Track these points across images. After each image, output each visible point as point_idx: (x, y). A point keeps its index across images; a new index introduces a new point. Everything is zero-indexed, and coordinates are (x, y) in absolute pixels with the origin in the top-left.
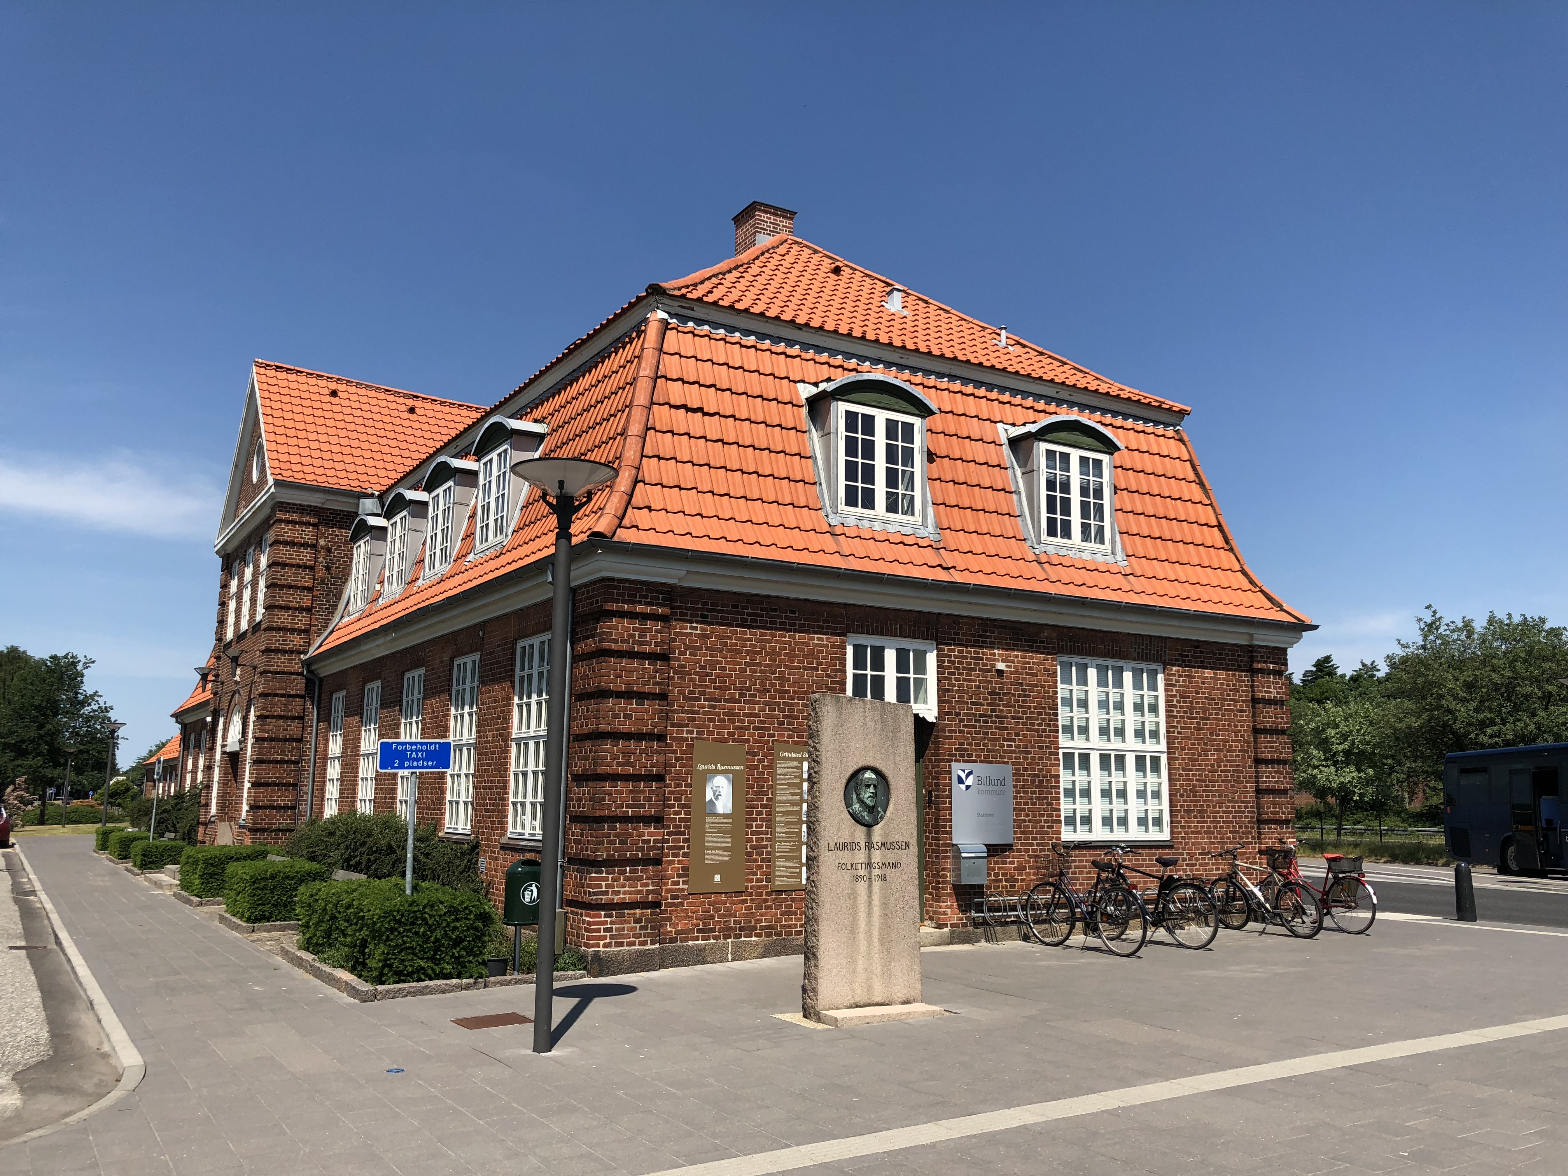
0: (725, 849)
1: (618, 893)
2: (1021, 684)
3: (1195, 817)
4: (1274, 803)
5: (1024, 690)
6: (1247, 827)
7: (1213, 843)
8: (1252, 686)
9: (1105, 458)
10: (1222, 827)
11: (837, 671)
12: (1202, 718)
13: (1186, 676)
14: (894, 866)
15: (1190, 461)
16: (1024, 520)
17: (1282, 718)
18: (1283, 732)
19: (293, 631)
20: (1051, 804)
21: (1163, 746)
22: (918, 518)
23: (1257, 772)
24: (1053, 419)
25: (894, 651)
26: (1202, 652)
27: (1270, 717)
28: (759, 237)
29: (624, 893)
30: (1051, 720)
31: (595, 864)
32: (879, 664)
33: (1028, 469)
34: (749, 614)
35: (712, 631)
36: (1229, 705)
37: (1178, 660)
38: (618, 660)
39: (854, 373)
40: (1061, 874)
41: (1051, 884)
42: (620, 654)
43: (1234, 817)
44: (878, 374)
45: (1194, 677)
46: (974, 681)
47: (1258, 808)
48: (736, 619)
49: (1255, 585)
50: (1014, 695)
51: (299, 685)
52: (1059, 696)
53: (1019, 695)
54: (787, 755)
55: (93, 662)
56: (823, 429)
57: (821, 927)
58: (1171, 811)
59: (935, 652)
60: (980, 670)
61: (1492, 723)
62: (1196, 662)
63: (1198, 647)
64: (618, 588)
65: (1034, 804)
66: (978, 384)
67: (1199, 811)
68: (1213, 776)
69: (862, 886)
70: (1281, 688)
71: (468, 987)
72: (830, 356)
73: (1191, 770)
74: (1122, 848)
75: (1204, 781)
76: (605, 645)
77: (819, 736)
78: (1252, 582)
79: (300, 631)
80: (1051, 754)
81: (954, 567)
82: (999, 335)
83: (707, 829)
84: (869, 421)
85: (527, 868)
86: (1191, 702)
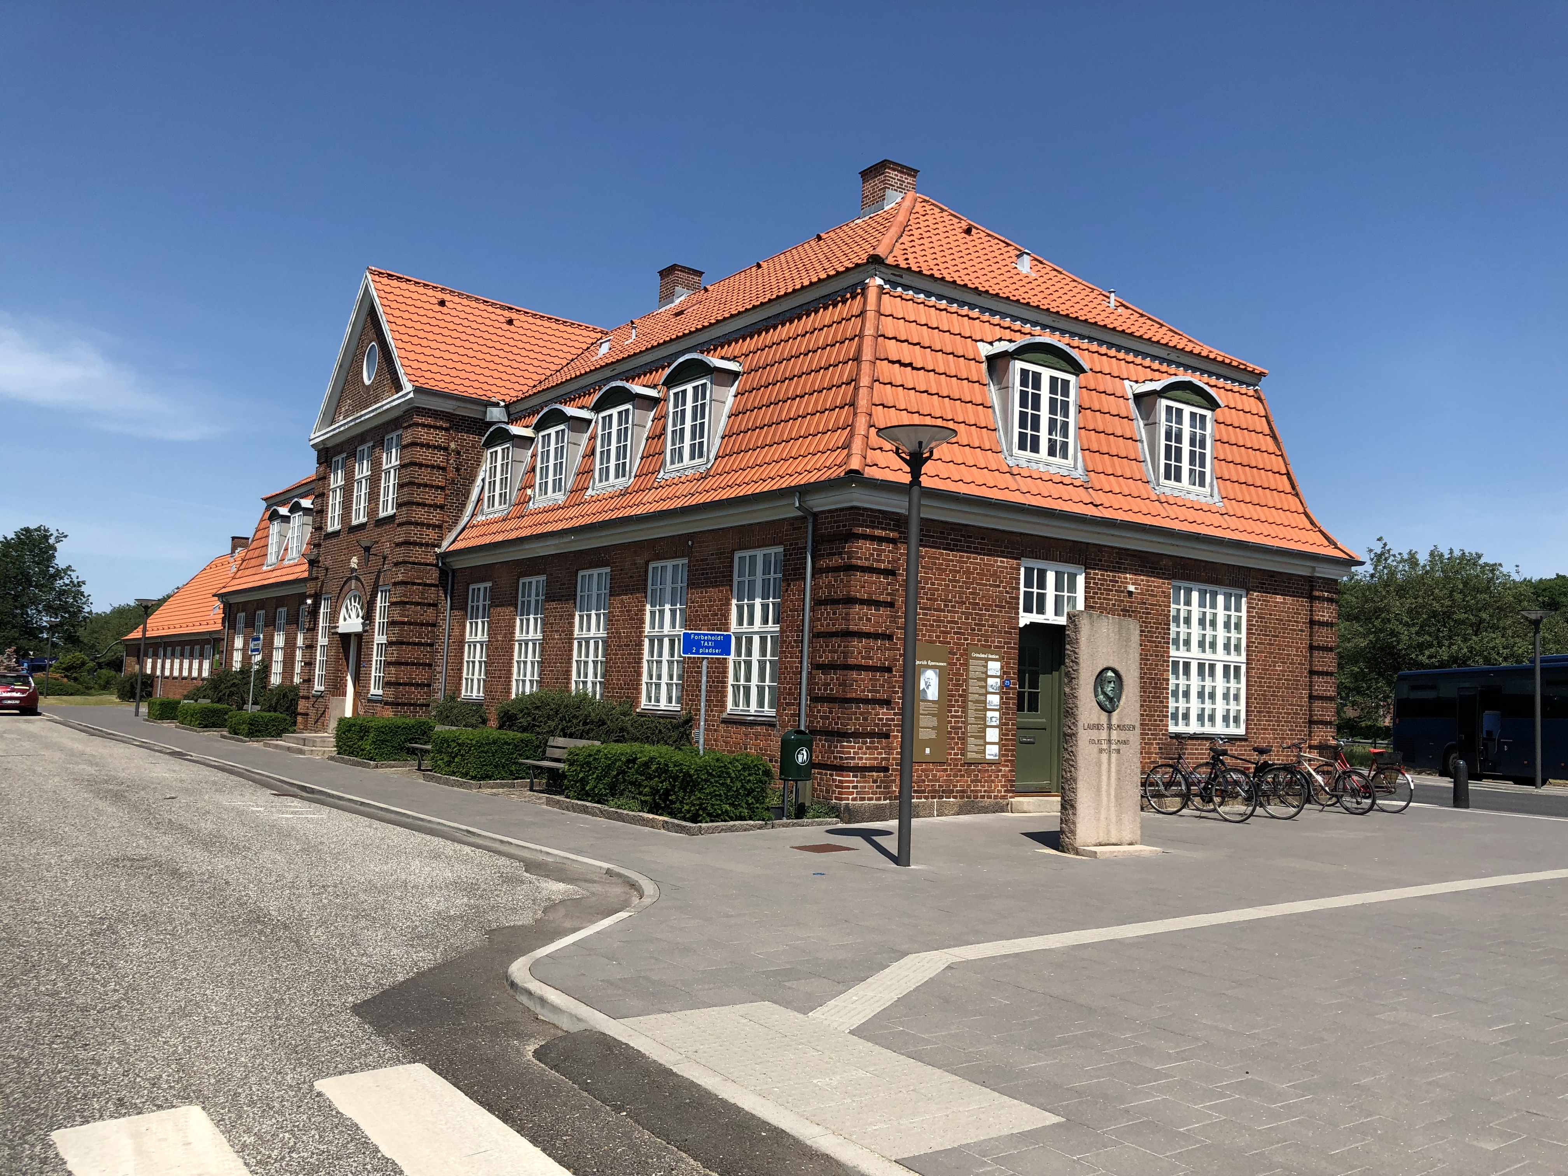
0: (933, 728)
1: (861, 759)
2: (1145, 603)
3: (1265, 716)
4: (1322, 707)
5: (1147, 608)
6: (1301, 727)
7: (1276, 738)
8: (1311, 611)
9: (1208, 414)
10: (1283, 726)
11: (1013, 588)
12: (1273, 636)
13: (1264, 601)
14: (1125, 742)
15: (1266, 417)
16: (1147, 465)
17: (1331, 638)
18: (1331, 649)
19: (428, 526)
20: (1162, 702)
21: (1243, 658)
22: (1070, 461)
23: (1311, 682)
24: (1174, 379)
25: (1054, 573)
26: (1275, 581)
27: (1323, 637)
28: (889, 192)
29: (865, 758)
30: (1165, 634)
31: (844, 735)
32: (1042, 585)
33: (1150, 421)
34: (952, 540)
35: (926, 552)
36: (1293, 626)
37: (1257, 587)
38: (862, 574)
39: (1028, 337)
40: (1180, 758)
41: (1170, 766)
42: (864, 569)
43: (1292, 718)
44: (1047, 338)
45: (1269, 601)
46: (1111, 600)
47: (1310, 711)
48: (942, 544)
49: (1316, 526)
50: (1140, 612)
51: (433, 576)
52: (1171, 614)
53: (1143, 613)
54: (978, 655)
55: (66, 536)
56: (1000, 383)
57: (1078, 786)
58: (1247, 711)
59: (1084, 574)
60: (1116, 591)
61: (1431, 646)
62: (1271, 589)
63: (1272, 577)
64: (863, 515)
65: (1150, 702)
66: (1111, 345)
67: (1268, 712)
68: (1279, 683)
69: (1104, 756)
70: (1332, 613)
71: (760, 828)
72: (1001, 318)
73: (1263, 678)
74: (1222, 739)
75: (1272, 687)
76: (854, 561)
77: (1077, 643)
78: (1312, 523)
79: (434, 526)
80: (1164, 661)
81: (1101, 505)
82: (1109, 298)
83: (921, 712)
84: (1037, 377)
85: (800, 736)
86: (1266, 622)
